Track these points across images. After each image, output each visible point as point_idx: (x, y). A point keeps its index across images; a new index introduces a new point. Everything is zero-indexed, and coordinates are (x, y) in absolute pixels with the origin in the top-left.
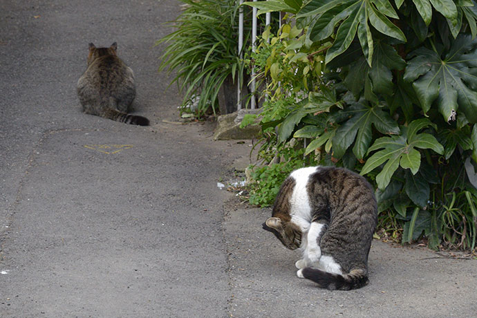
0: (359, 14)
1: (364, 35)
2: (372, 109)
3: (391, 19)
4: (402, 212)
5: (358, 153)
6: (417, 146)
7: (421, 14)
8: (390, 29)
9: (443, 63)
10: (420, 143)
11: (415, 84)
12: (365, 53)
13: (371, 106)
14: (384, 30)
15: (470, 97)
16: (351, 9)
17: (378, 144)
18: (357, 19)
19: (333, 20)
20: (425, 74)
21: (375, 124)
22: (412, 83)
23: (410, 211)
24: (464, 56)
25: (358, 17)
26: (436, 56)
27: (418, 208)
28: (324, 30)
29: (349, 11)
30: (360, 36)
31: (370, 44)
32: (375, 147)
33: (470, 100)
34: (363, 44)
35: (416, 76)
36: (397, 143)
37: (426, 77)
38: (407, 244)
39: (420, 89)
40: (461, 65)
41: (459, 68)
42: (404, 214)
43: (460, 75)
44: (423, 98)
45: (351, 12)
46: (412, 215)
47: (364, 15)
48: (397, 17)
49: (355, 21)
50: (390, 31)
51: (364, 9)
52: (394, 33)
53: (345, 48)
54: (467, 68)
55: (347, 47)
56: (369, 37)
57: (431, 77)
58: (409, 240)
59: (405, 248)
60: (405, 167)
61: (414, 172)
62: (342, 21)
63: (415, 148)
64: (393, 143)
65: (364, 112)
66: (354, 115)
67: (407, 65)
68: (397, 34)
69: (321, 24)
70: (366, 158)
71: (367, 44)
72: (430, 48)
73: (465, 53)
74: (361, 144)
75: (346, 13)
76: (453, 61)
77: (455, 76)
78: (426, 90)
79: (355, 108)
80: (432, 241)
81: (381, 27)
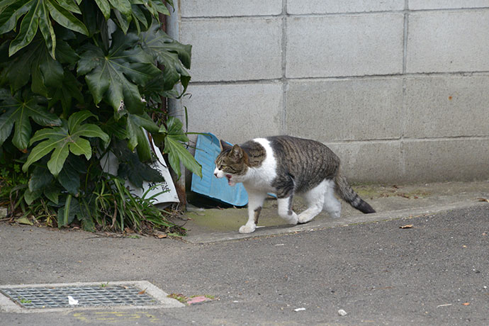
0: (38, 9)
1: (46, 29)
2: (24, 104)
3: (75, 14)
4: (54, 199)
5: (21, 144)
6: (84, 135)
7: (102, 10)
8: (72, 24)
9: (106, 58)
10: (85, 132)
11: (87, 77)
12: (49, 46)
13: (24, 102)
14: (67, 24)
15: (133, 90)
16: (30, 4)
17: (39, 135)
18: (37, 14)
19: (14, 15)
20: (96, 67)
21: (33, 117)
22: (85, 75)
23: (62, 198)
24: (126, 52)
25: (37, 12)
26: (101, 52)
27: (70, 196)
28: (5, 24)
29: (28, 6)
30: (42, 29)
31: (53, 37)
32: (37, 138)
33: (132, 92)
34: (46, 37)
35: (89, 69)
36: (59, 133)
37: (96, 71)
38: (63, 228)
39: (93, 81)
40: (122, 60)
41: (121, 63)
42: (56, 201)
43: (121, 70)
44: (95, 89)
45: (30, 7)
46: (65, 202)
47: (42, 10)
48: (79, 12)
49: (34, 16)
50: (72, 26)
51: (41, 5)
52: (77, 27)
53: (27, 41)
54: (128, 63)
55: (30, 40)
56: (52, 32)
57: (100, 71)
58: (65, 224)
59: (63, 231)
60: (78, 153)
61: (89, 157)
62: (24, 15)
63: (81, 137)
64: (56, 134)
65: (17, 107)
66: (7, 110)
67: (79, 59)
68: (80, 28)
69: (5, 18)
70: (30, 148)
71: (50, 37)
72: (93, 43)
73: (126, 50)
74: (23, 136)
75: (26, 8)
76: (115, 56)
77: (118, 70)
78: (97, 82)
79: (8, 103)
80: (86, 223)
81: (63, 21)
